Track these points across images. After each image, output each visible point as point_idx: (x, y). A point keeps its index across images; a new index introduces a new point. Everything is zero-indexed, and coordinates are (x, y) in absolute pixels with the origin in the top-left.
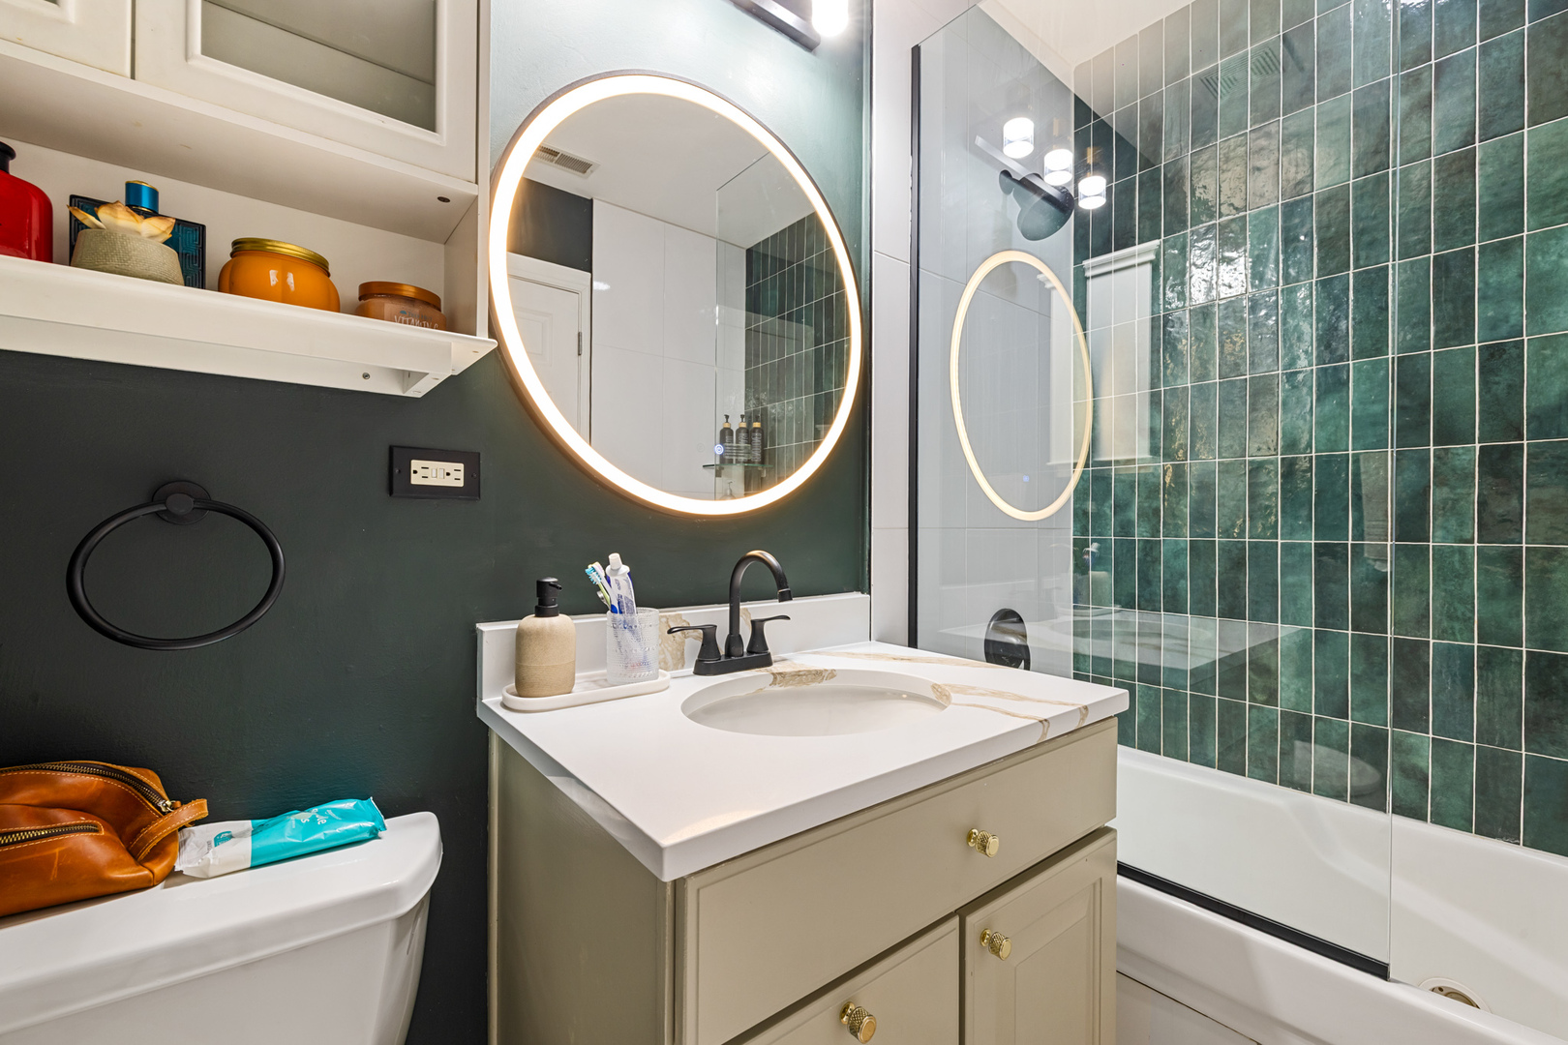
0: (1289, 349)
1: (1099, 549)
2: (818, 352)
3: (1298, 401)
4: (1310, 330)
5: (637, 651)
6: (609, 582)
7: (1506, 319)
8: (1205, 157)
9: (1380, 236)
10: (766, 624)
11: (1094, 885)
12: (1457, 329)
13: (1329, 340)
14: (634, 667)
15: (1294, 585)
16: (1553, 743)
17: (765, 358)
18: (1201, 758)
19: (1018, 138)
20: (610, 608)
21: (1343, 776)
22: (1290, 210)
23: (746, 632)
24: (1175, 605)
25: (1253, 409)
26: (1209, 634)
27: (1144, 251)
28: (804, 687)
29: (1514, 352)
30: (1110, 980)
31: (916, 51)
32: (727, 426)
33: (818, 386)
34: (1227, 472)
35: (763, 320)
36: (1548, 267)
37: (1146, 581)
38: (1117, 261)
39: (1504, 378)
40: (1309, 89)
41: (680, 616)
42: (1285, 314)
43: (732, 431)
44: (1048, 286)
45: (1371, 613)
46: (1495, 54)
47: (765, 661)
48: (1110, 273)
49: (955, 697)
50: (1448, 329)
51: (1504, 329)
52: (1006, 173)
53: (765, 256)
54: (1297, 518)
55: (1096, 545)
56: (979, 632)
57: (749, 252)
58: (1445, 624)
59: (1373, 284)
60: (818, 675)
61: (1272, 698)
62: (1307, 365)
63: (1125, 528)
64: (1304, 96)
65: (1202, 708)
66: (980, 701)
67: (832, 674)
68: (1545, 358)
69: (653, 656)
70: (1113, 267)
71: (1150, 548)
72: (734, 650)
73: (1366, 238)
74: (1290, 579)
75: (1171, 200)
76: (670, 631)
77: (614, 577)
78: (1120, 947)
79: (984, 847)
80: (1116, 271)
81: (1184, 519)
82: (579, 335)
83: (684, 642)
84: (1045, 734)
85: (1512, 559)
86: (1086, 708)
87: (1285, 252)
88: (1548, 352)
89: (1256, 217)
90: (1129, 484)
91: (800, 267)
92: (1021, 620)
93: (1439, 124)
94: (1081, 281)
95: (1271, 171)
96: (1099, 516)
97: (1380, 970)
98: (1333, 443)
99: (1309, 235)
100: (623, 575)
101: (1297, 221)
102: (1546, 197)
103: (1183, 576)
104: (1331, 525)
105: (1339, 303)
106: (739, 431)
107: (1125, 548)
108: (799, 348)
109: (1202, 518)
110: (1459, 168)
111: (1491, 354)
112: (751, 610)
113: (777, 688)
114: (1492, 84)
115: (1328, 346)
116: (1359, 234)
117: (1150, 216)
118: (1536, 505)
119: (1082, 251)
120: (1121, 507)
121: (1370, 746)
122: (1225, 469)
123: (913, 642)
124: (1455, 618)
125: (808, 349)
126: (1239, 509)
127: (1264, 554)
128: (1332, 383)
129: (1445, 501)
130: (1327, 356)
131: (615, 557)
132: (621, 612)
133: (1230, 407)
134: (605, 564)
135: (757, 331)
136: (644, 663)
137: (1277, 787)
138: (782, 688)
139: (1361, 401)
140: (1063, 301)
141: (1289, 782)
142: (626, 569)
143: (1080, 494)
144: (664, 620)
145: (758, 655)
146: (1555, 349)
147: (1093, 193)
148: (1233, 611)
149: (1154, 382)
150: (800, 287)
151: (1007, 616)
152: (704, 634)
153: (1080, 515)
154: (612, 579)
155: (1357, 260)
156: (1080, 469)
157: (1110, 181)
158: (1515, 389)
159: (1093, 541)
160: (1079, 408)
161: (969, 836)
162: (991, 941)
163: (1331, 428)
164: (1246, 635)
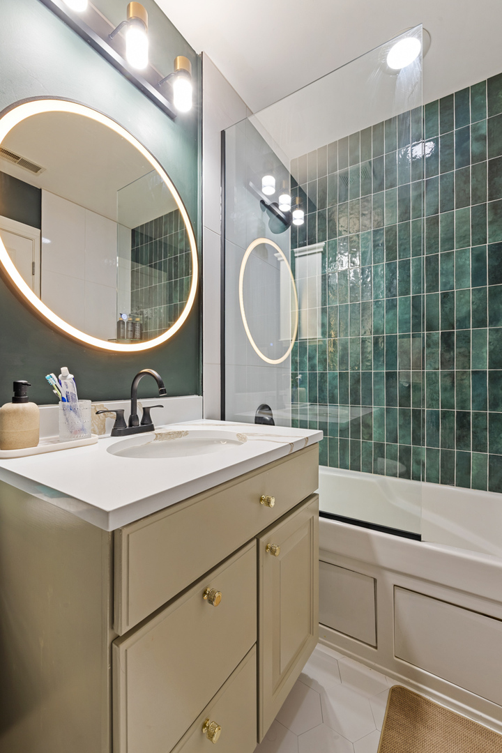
0: (376, 291)
1: (302, 377)
2: (170, 283)
3: (379, 313)
4: (384, 285)
5: (78, 423)
6: (61, 384)
7: (449, 283)
8: (344, 207)
9: (407, 246)
10: (151, 409)
11: (310, 520)
12: (433, 286)
13: (390, 288)
14: (75, 432)
15: (378, 390)
16: (464, 445)
17: (142, 286)
18: (344, 466)
19: (269, 185)
20: (61, 399)
21: (396, 467)
22: (376, 232)
23: (140, 414)
24: (333, 401)
25: (362, 316)
26: (347, 412)
27: (319, 246)
28: (172, 441)
29: (451, 295)
30: (317, 563)
31: (223, 133)
32: (121, 319)
33: (170, 300)
34: (353, 342)
35: (140, 266)
36: (462, 263)
37: (322, 390)
38: (309, 250)
39: (448, 306)
40: (382, 184)
41: (103, 405)
42: (374, 276)
43: (124, 323)
44: (279, 259)
45: (405, 400)
46: (445, 180)
47: (151, 428)
48: (305, 255)
49: (248, 437)
50: (430, 285)
51: (448, 287)
52: (263, 202)
53: (142, 234)
54: (379, 361)
55: (301, 375)
56: (253, 414)
57: (134, 231)
58: (430, 402)
59: (405, 266)
60: (179, 434)
61: (370, 438)
62: (383, 299)
63: (313, 368)
64: (380, 187)
65: (344, 444)
66: (261, 438)
67: (187, 433)
68: (461, 298)
69: (87, 425)
70: (307, 253)
71: (323, 376)
72: (134, 423)
73: (403, 247)
74: (377, 387)
75: (331, 224)
76: (97, 413)
77: (65, 382)
78: (321, 549)
79: (268, 503)
80: (309, 254)
81: (336, 363)
82: (33, 263)
83: (105, 420)
84: (292, 450)
85: (452, 375)
86: (307, 438)
87: (374, 250)
88: (462, 296)
89: (363, 235)
90: (314, 349)
91: (160, 241)
92: (270, 409)
93: (427, 204)
94: (293, 258)
95: (369, 216)
96: (302, 362)
97: (417, 537)
98: (392, 330)
99: (382, 244)
100: (70, 379)
101: (378, 238)
102: (461, 237)
103: (336, 387)
104: (391, 364)
105: (394, 273)
106: (128, 323)
107: (313, 376)
108: (160, 281)
109: (343, 361)
110: (433, 222)
111: (445, 296)
112: (142, 403)
113: (157, 442)
114: (444, 191)
115: (390, 290)
116: (400, 245)
117: (323, 230)
118: (459, 353)
119: (294, 244)
120: (311, 358)
121: (405, 454)
122: (353, 341)
123: (223, 418)
124: (433, 399)
125: (164, 282)
126: (358, 358)
127: (367, 376)
128: (391, 306)
129: (430, 353)
130: (389, 295)
131: (64, 370)
132: (68, 401)
133: (354, 315)
134: (58, 373)
135: (137, 271)
136: (83, 430)
137: (372, 475)
138: (161, 442)
139: (401, 314)
140: (285, 266)
141: (376, 472)
142: (72, 376)
143: (294, 353)
144: (93, 407)
145: (147, 426)
146: (464, 295)
147: (299, 218)
148: (355, 402)
149: (324, 303)
150: (161, 251)
151: (264, 407)
152: (117, 414)
153: (294, 362)
154: (62, 382)
155: (400, 256)
156: (293, 341)
157: (305, 213)
158: (452, 310)
159: (300, 374)
160: (293, 314)
161: (261, 499)
162: (271, 549)
163: (391, 324)
164: (361, 412)
